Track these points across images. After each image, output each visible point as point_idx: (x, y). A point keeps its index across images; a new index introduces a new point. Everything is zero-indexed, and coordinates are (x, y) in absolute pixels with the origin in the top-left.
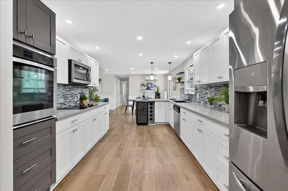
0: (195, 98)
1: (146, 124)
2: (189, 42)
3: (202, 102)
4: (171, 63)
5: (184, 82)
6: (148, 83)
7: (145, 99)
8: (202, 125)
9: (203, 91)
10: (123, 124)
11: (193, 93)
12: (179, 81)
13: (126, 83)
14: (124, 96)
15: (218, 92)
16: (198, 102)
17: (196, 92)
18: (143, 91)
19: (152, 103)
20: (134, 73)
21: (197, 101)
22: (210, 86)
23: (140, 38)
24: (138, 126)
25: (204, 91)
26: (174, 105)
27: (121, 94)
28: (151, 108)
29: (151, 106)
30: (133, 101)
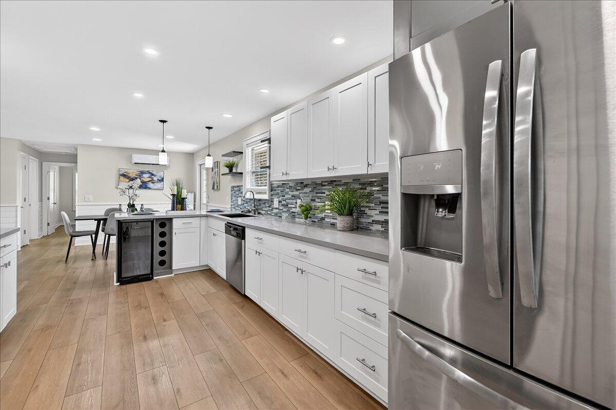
0: (269, 207)
1: (148, 277)
2: (265, 91)
3: (285, 215)
4: (211, 128)
5: (242, 173)
6: (142, 173)
7: (136, 212)
8: (306, 258)
9: (287, 193)
10: (69, 290)
11: (266, 197)
12: (231, 170)
13: (60, 167)
14: (52, 206)
15: (318, 195)
16: (276, 215)
17: (272, 195)
18: (131, 191)
19: (165, 223)
20: (97, 140)
21: (273, 213)
22: (301, 184)
23: (151, 52)
24: (124, 287)
25: (290, 193)
26: (228, 223)
27: (41, 200)
28: (162, 235)
29: (163, 230)
30: (95, 220)
